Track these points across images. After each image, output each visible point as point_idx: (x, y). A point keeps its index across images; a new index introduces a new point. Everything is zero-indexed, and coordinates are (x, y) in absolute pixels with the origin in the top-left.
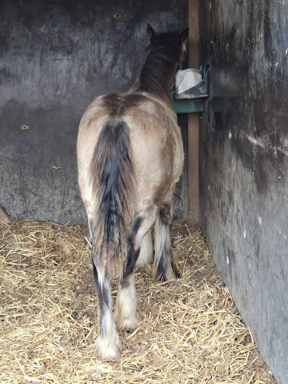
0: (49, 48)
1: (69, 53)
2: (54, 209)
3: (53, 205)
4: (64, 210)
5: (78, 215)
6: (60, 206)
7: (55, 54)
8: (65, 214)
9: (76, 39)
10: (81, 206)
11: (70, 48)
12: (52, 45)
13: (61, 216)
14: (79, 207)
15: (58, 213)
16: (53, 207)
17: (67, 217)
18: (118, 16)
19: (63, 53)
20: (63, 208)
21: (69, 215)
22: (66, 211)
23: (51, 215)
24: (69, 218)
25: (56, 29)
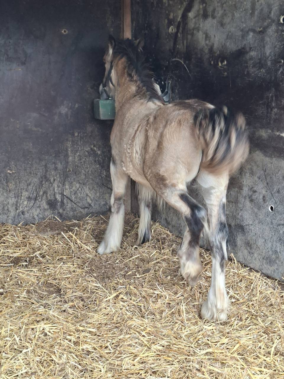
0: (4, 59)
1: (23, 63)
2: (9, 211)
3: (8, 207)
4: (18, 211)
5: (30, 215)
6: (14, 207)
7: (10, 65)
8: (19, 215)
9: (29, 51)
10: (32, 206)
11: (24, 59)
12: (8, 55)
13: (14, 217)
14: (31, 207)
15: (12, 215)
16: (8, 209)
17: (21, 218)
18: (65, 31)
19: (18, 64)
20: (17, 209)
21: (23, 216)
22: (19, 213)
23: (5, 217)
24: (22, 218)
25: (11, 41)
